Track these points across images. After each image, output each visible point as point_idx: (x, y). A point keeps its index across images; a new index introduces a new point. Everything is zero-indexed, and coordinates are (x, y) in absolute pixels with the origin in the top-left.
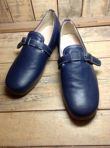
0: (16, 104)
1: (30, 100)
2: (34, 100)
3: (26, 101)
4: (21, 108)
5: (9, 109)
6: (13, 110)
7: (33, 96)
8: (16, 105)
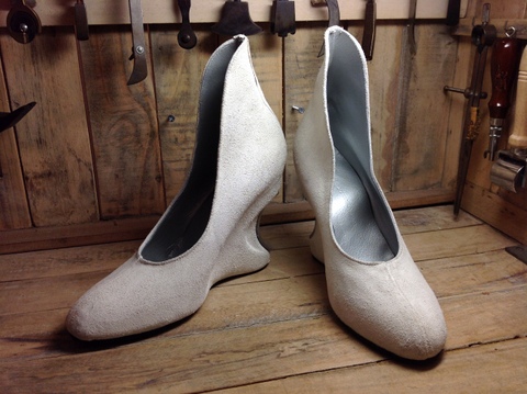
0: (257, 365)
1: (291, 352)
2: (304, 350)
3: (282, 355)
4: (275, 371)
5: (241, 380)
6: (256, 380)
7: (295, 344)
8: (258, 369)
